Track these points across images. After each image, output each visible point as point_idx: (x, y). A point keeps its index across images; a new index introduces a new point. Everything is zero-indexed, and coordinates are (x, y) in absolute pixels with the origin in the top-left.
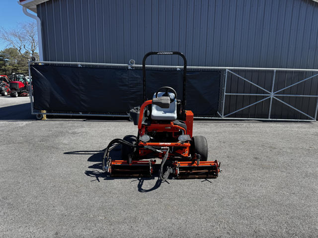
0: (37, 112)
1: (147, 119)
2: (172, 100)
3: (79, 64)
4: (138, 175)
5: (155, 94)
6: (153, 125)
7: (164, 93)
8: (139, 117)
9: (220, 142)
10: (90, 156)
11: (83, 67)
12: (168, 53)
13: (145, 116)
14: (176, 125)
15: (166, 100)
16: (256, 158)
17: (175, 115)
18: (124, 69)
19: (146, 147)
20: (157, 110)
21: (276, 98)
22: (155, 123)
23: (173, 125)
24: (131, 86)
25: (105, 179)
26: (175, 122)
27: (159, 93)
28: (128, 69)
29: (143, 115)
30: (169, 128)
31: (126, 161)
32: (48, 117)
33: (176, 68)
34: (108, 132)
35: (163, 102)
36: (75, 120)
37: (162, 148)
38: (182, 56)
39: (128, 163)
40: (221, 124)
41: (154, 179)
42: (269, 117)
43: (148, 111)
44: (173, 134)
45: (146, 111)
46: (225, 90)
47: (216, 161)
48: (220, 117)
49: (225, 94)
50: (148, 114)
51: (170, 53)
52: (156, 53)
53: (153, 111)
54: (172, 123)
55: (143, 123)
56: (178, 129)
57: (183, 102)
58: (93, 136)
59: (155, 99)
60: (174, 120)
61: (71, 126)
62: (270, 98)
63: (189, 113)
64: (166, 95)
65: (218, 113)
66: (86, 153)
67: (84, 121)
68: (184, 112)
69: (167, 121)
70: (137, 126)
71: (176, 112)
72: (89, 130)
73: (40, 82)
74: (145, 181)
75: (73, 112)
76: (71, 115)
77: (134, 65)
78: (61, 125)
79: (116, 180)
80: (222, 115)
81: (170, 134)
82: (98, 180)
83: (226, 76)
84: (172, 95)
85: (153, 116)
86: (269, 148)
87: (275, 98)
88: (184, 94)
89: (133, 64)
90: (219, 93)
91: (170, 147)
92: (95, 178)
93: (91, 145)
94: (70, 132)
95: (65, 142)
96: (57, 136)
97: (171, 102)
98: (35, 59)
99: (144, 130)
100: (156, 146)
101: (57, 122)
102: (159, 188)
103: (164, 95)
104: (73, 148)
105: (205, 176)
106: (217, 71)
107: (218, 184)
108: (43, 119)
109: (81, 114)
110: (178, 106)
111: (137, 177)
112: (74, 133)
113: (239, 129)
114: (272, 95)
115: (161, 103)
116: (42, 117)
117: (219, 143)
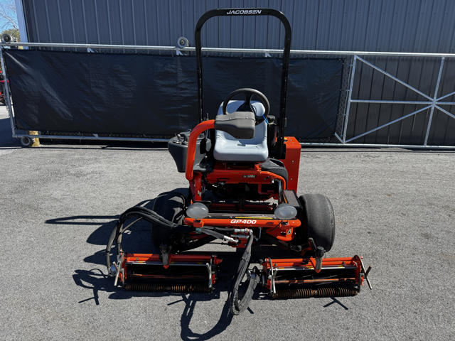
0: (21, 134)
1: (204, 159)
2: (259, 120)
3: (89, 46)
4: (183, 287)
5: (222, 105)
6: (217, 172)
7: (243, 102)
8: (187, 155)
9: (347, 195)
10: (96, 227)
11: (95, 53)
12: (251, 12)
13: (202, 153)
14: (267, 170)
15: (245, 119)
16: (427, 236)
17: (264, 151)
18: (169, 56)
19: (199, 230)
20: (227, 138)
21: (441, 109)
22: (223, 168)
23: (259, 170)
24: (183, 87)
25: (111, 297)
26: (263, 165)
27: (230, 102)
28: (175, 56)
29: (197, 151)
30: (252, 176)
31: (157, 256)
32: (42, 141)
33: (264, 54)
34: (140, 173)
35: (239, 124)
36: (88, 146)
37: (237, 230)
38: (283, 18)
39: (161, 260)
40: (341, 155)
41: (218, 297)
42: (426, 142)
43: (209, 141)
44: (260, 187)
45: (203, 142)
46: (350, 95)
47: (356, 258)
48: (340, 143)
49: (350, 101)
50: (208, 148)
51: (254, 12)
52: (224, 13)
53: (218, 141)
54: (257, 166)
55: (197, 167)
56: (269, 178)
57: (279, 121)
58: (110, 182)
59: (221, 118)
60: (263, 161)
61: (78, 160)
62: (430, 108)
63: (290, 142)
64: (246, 108)
65: (336, 134)
66: (90, 221)
67: (103, 148)
68: (281, 141)
69: (248, 163)
70: (184, 174)
71: (265, 142)
72: (108, 167)
73: (23, 82)
74: (198, 303)
75: (85, 133)
76: (80, 138)
77: (187, 48)
78: (61, 156)
79: (134, 299)
80: (342, 139)
81: (254, 187)
82: (96, 297)
83: (354, 68)
84: (259, 107)
85: (216, 152)
86: (443, 210)
87: (438, 108)
88: (283, 105)
89: (184, 45)
90: (339, 100)
91: (255, 228)
92: (90, 293)
93: (103, 202)
94: (72, 172)
95: (57, 194)
96: (45, 181)
97: (256, 124)
98: (9, 39)
99: (200, 180)
100: (223, 226)
101: (56, 152)
102: (230, 328)
103: (241, 109)
104: (67, 209)
105: (332, 291)
106: (338, 59)
107: (364, 313)
108: (33, 146)
109: (96, 137)
110: (270, 129)
111: (182, 293)
112: (77, 175)
113: (375, 166)
114: (434, 103)
115: (234, 127)
116: (32, 143)
117: (346, 198)
